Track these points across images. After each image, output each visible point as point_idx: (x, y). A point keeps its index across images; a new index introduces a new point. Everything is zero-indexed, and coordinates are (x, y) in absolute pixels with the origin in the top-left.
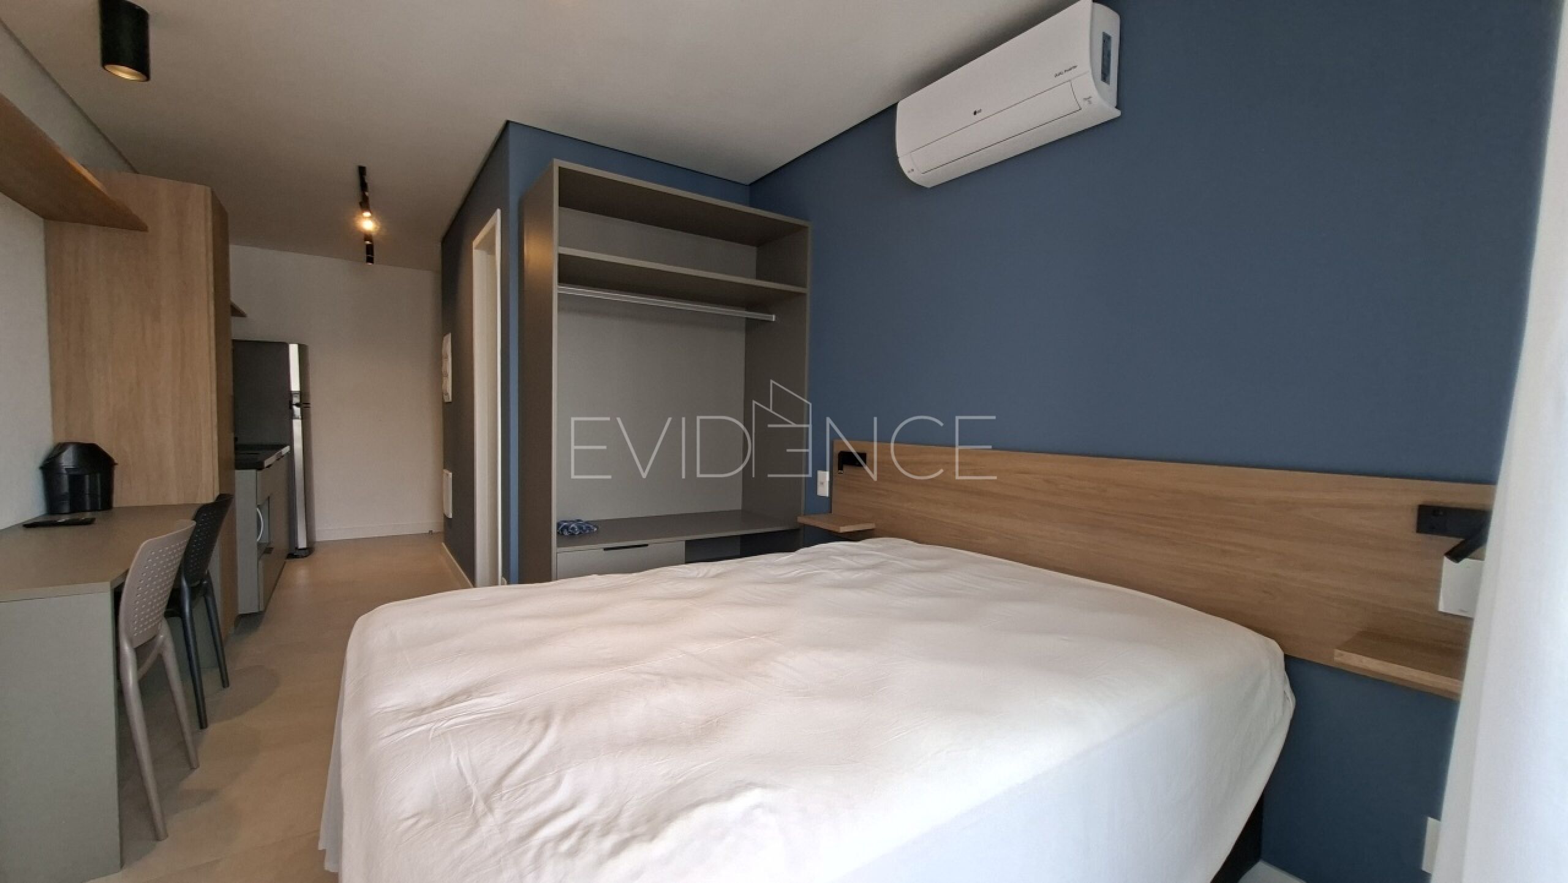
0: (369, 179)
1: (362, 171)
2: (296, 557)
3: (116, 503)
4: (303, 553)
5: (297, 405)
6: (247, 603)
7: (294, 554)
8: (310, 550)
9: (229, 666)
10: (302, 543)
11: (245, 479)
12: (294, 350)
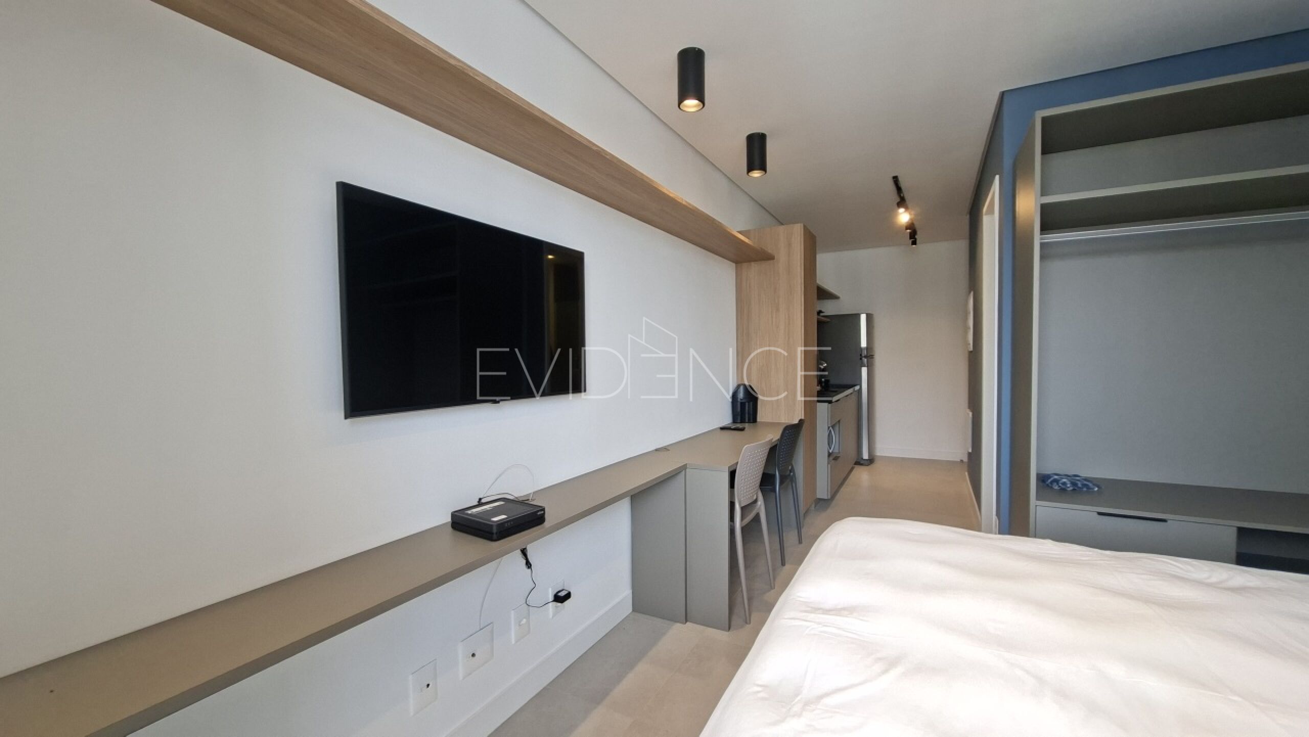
0: (903, 184)
1: (896, 179)
2: (862, 465)
3: (759, 419)
4: (866, 463)
5: (865, 357)
6: (822, 492)
7: (859, 462)
8: (871, 461)
9: (804, 530)
10: (866, 456)
11: (823, 409)
12: (863, 318)
